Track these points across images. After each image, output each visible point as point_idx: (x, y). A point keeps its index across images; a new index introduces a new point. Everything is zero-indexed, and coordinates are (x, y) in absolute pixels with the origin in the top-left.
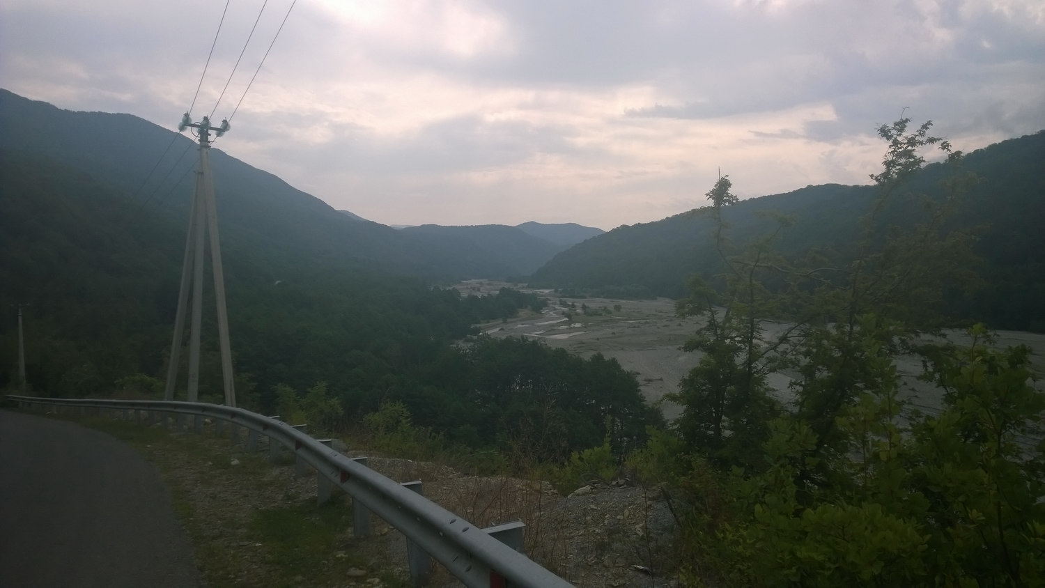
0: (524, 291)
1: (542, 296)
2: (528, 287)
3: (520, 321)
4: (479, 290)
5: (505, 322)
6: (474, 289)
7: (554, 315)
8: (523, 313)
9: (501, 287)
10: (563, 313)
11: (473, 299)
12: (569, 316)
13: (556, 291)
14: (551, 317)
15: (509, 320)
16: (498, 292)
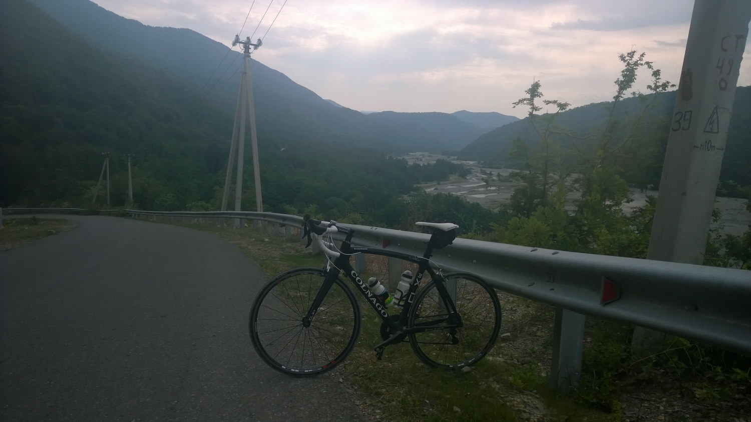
0: (455, 162)
1: (468, 166)
2: (458, 159)
3: (450, 183)
4: (421, 160)
5: (439, 183)
6: (418, 159)
7: (476, 181)
8: (453, 178)
9: (437, 158)
10: (483, 179)
11: (416, 166)
12: (486, 181)
13: (479, 163)
14: (473, 182)
15: (441, 183)
16: (435, 162)
